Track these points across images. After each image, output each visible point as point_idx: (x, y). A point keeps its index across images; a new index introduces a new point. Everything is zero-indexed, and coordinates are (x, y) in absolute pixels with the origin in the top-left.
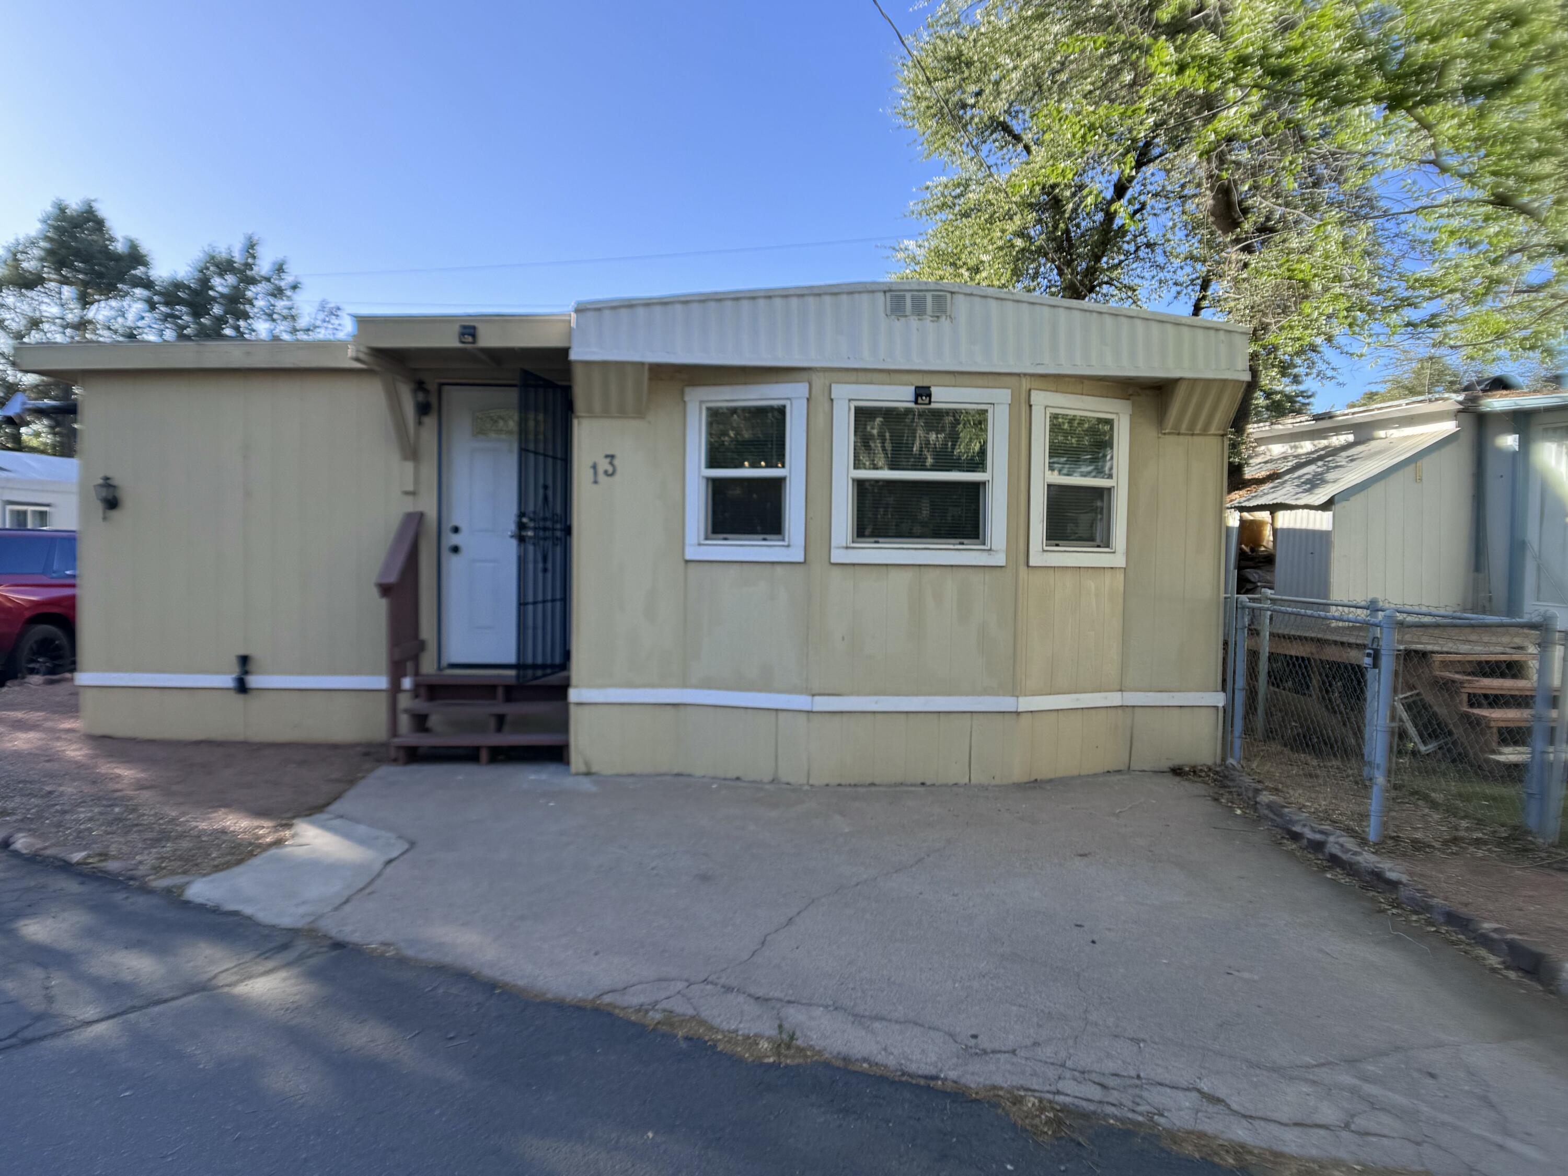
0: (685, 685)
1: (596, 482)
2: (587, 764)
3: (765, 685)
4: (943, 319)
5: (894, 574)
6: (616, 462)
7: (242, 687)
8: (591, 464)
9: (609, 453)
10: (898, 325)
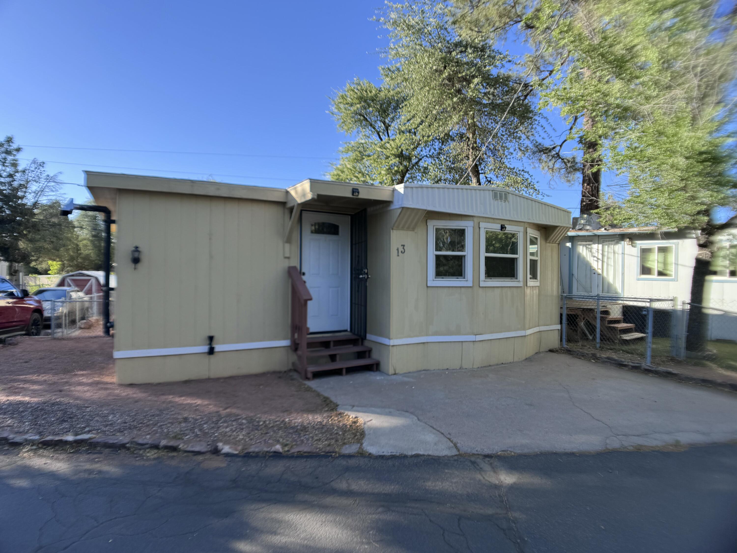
0: (427, 335)
1: (398, 256)
2: (395, 370)
3: (458, 332)
4: (506, 202)
5: (496, 290)
6: (405, 248)
7: (211, 351)
8: (396, 248)
9: (403, 244)
10: (496, 202)
